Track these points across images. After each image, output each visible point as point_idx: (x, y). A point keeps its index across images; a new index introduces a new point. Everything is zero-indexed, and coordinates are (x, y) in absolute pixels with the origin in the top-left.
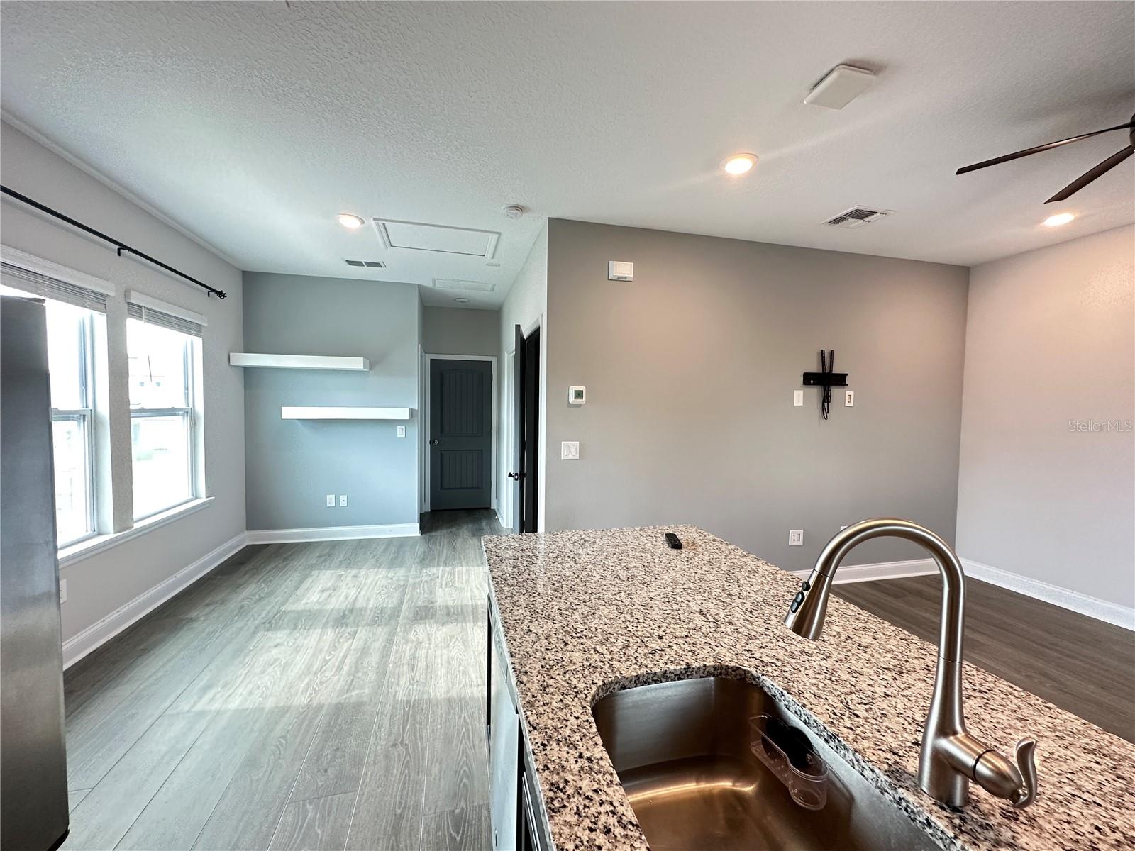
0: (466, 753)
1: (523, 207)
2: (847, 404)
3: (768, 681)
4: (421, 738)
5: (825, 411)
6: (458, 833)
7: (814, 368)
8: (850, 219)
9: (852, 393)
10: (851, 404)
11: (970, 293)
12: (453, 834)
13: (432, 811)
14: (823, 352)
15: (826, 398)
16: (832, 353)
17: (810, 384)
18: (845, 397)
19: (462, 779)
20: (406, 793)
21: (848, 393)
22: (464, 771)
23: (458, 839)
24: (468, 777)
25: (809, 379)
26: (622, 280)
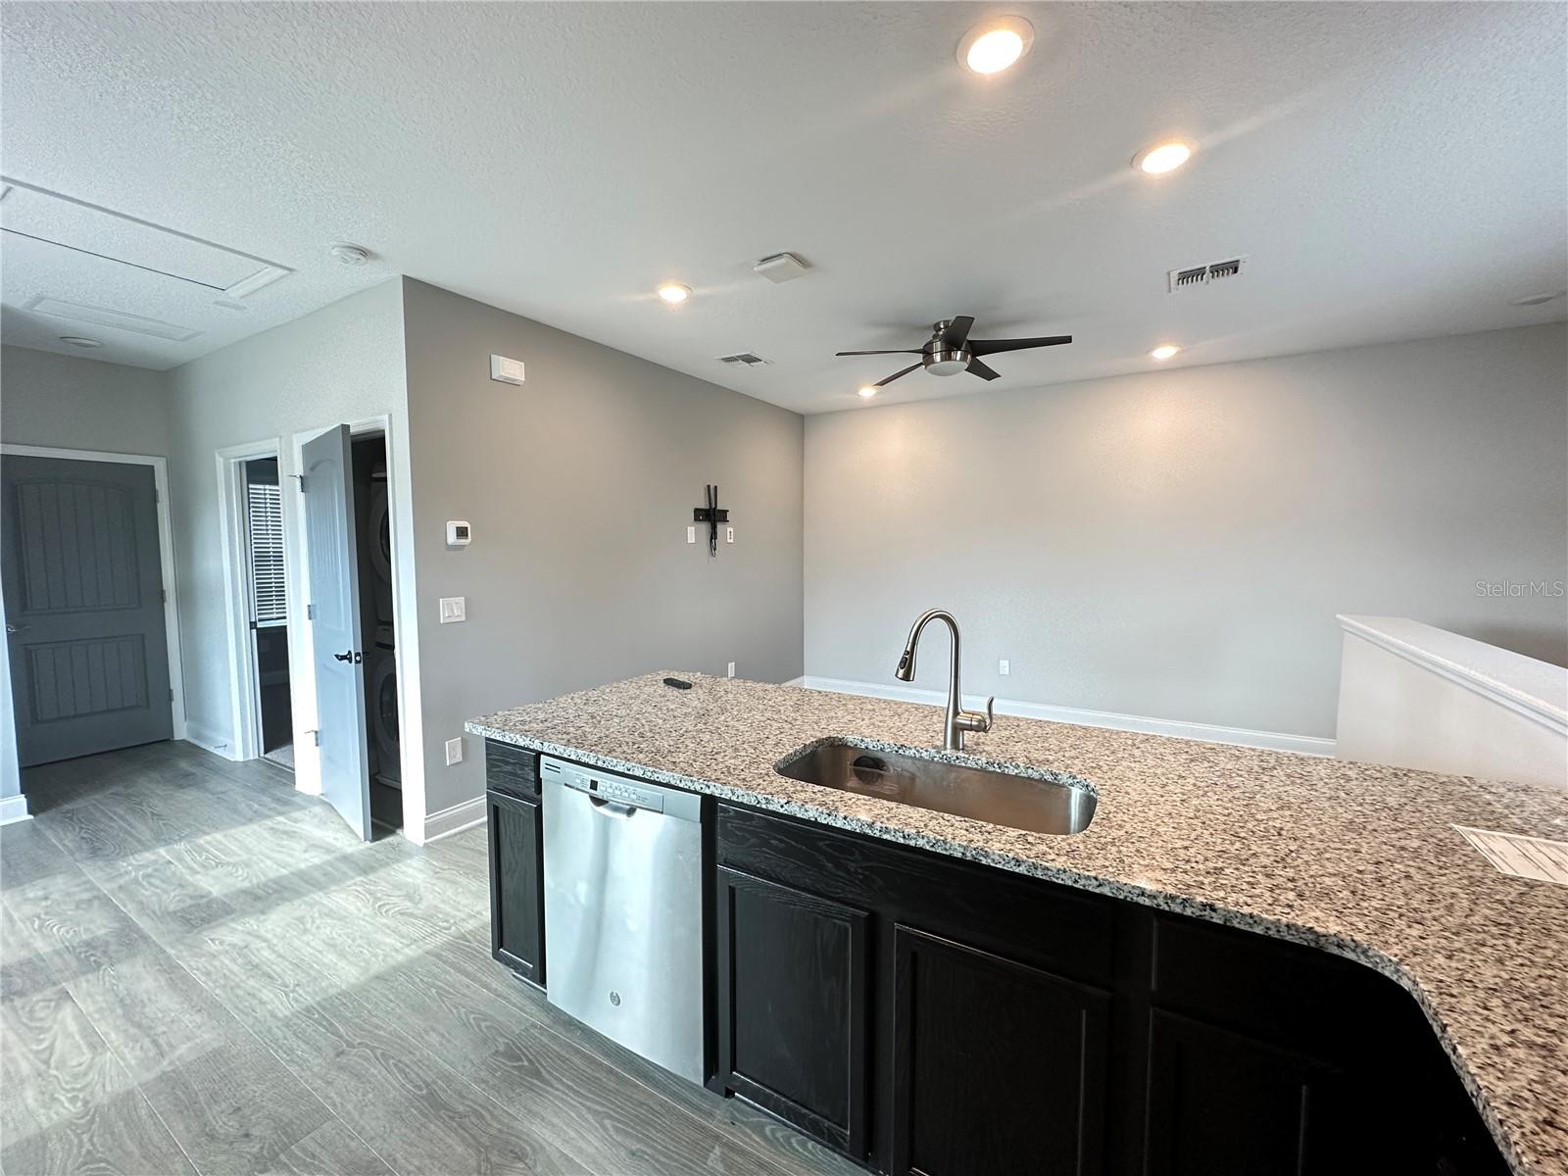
0: (460, 1004)
1: (369, 251)
2: (729, 541)
3: (850, 738)
4: (377, 1027)
5: (713, 548)
6: (521, 1060)
7: (703, 504)
8: (741, 361)
10: (732, 541)
11: (806, 441)
12: (516, 1064)
13: (469, 1066)
14: (709, 486)
15: (713, 535)
16: (716, 487)
18: (727, 532)
19: (479, 1026)
20: (414, 1076)
22: (474, 1018)
23: (526, 1063)
24: (485, 1020)
26: (510, 383)
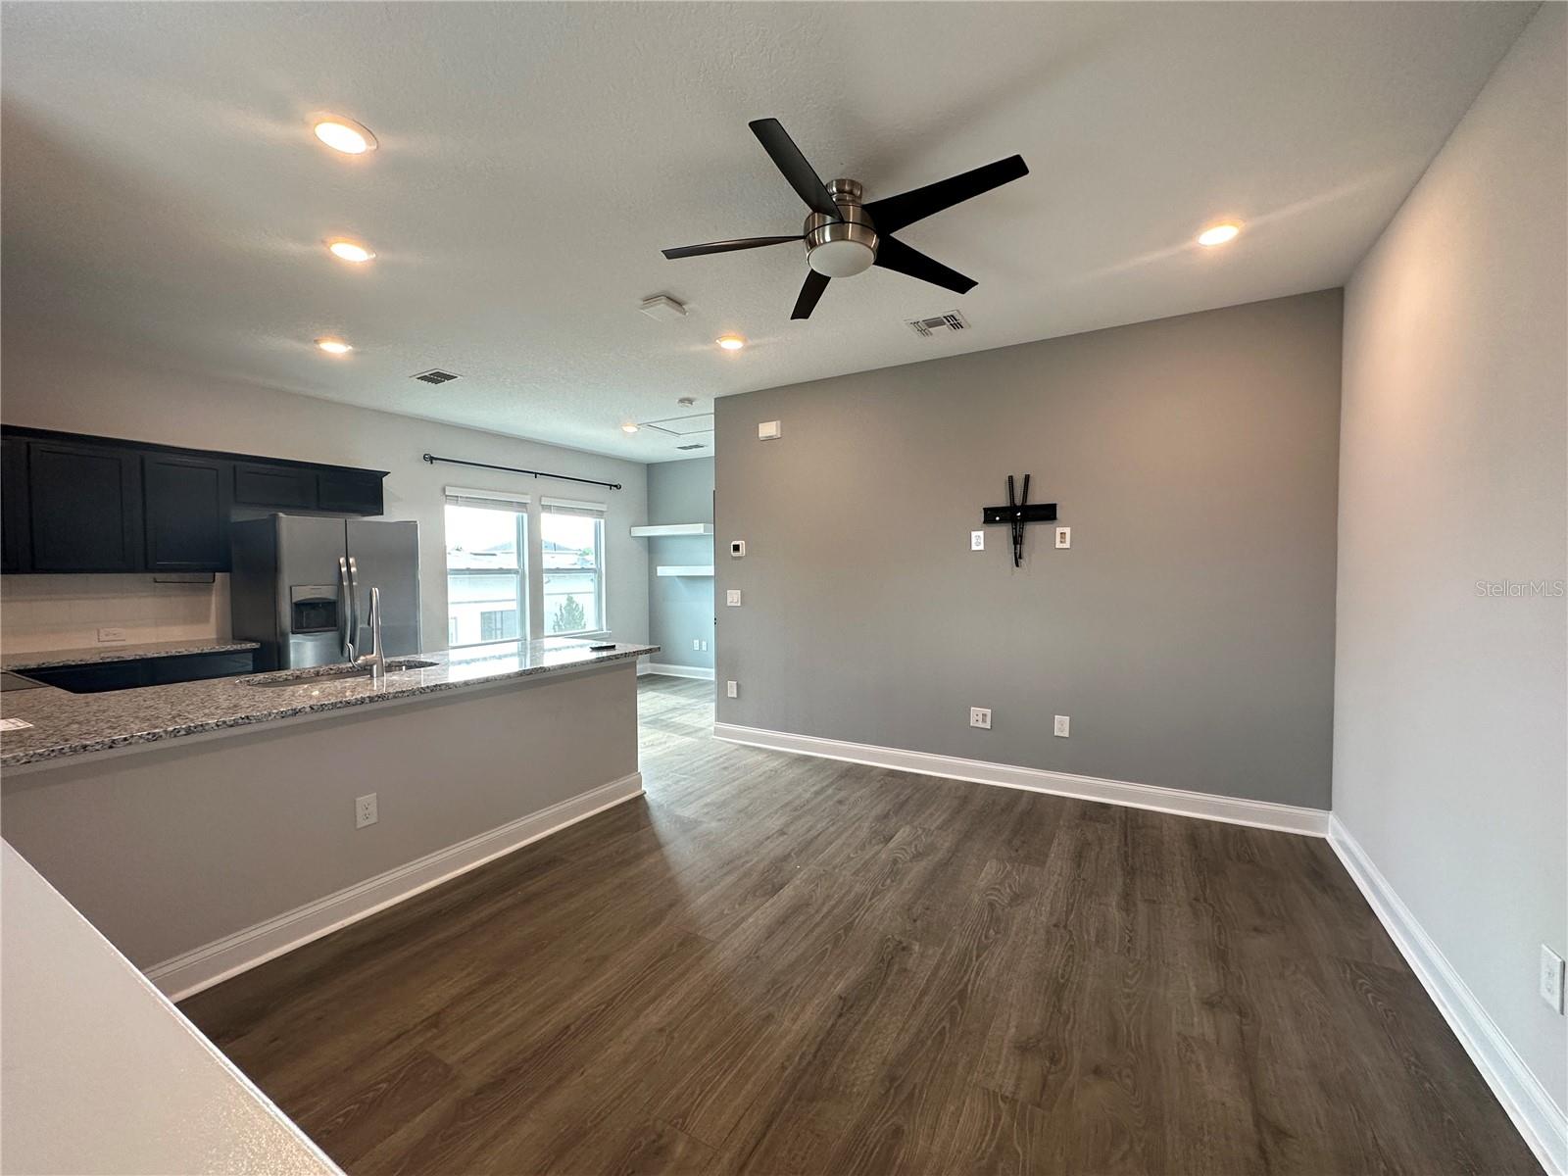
9: (1067, 530)
17: (995, 522)
21: (1059, 530)
25: (991, 516)
